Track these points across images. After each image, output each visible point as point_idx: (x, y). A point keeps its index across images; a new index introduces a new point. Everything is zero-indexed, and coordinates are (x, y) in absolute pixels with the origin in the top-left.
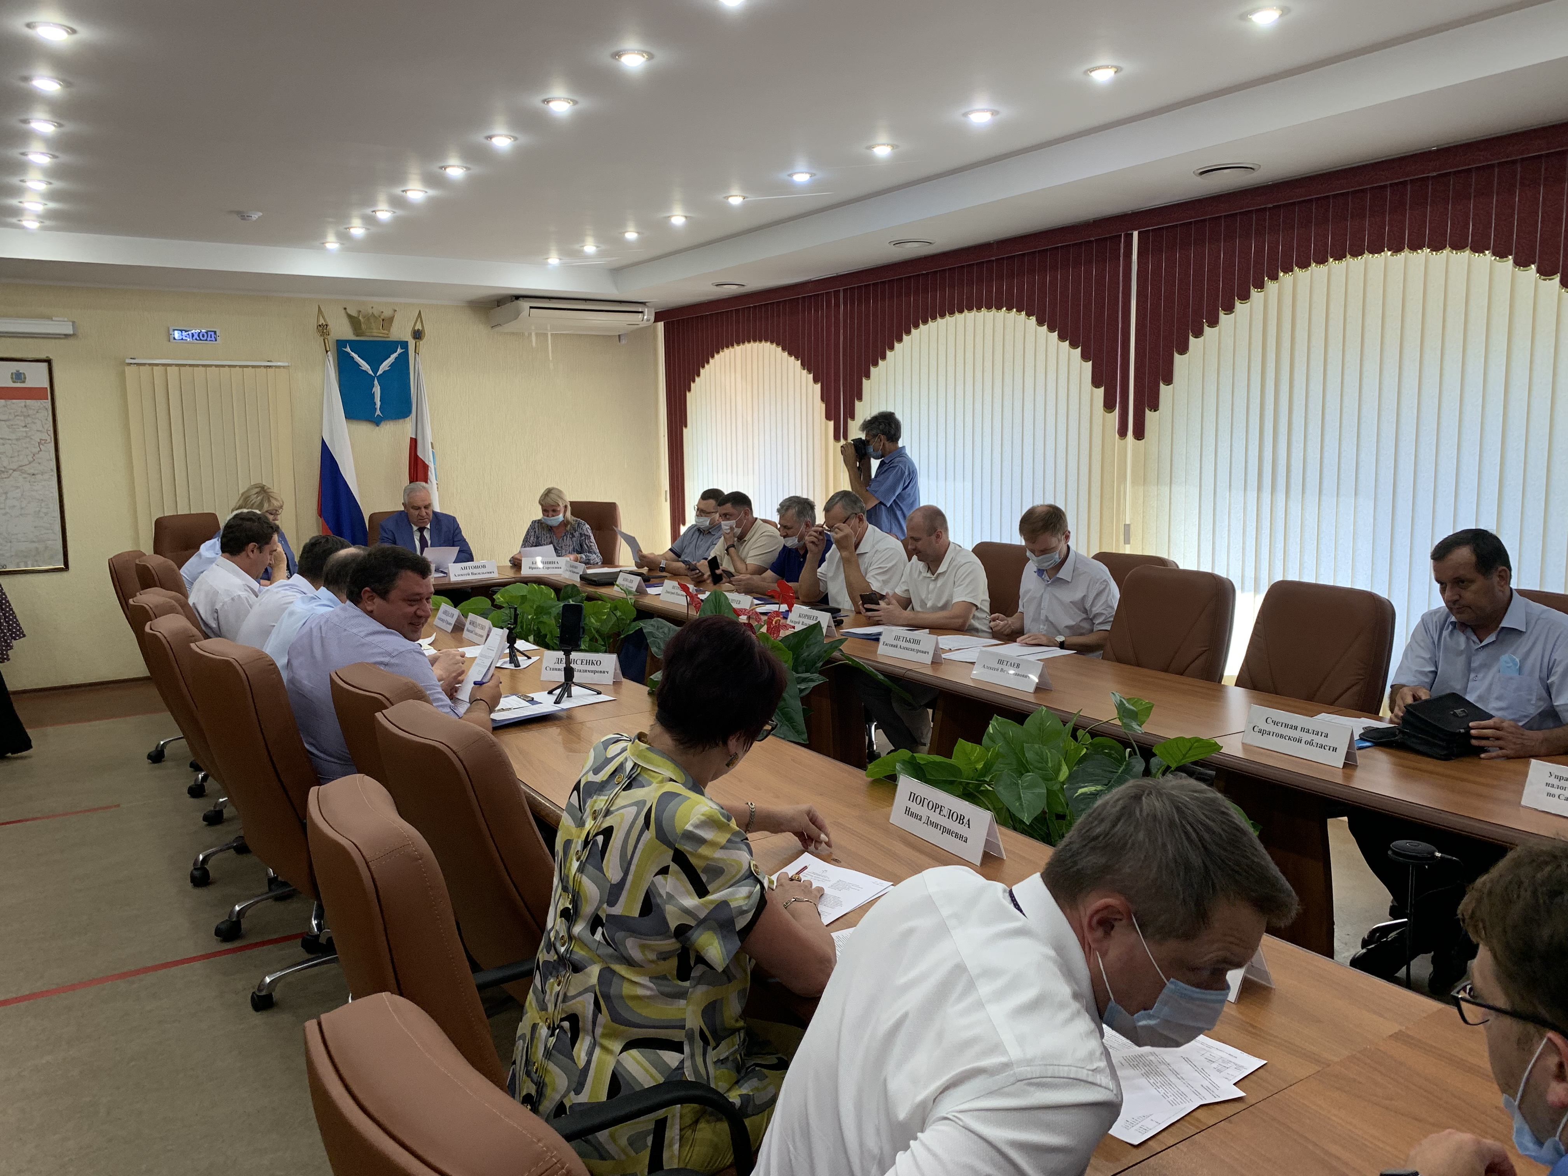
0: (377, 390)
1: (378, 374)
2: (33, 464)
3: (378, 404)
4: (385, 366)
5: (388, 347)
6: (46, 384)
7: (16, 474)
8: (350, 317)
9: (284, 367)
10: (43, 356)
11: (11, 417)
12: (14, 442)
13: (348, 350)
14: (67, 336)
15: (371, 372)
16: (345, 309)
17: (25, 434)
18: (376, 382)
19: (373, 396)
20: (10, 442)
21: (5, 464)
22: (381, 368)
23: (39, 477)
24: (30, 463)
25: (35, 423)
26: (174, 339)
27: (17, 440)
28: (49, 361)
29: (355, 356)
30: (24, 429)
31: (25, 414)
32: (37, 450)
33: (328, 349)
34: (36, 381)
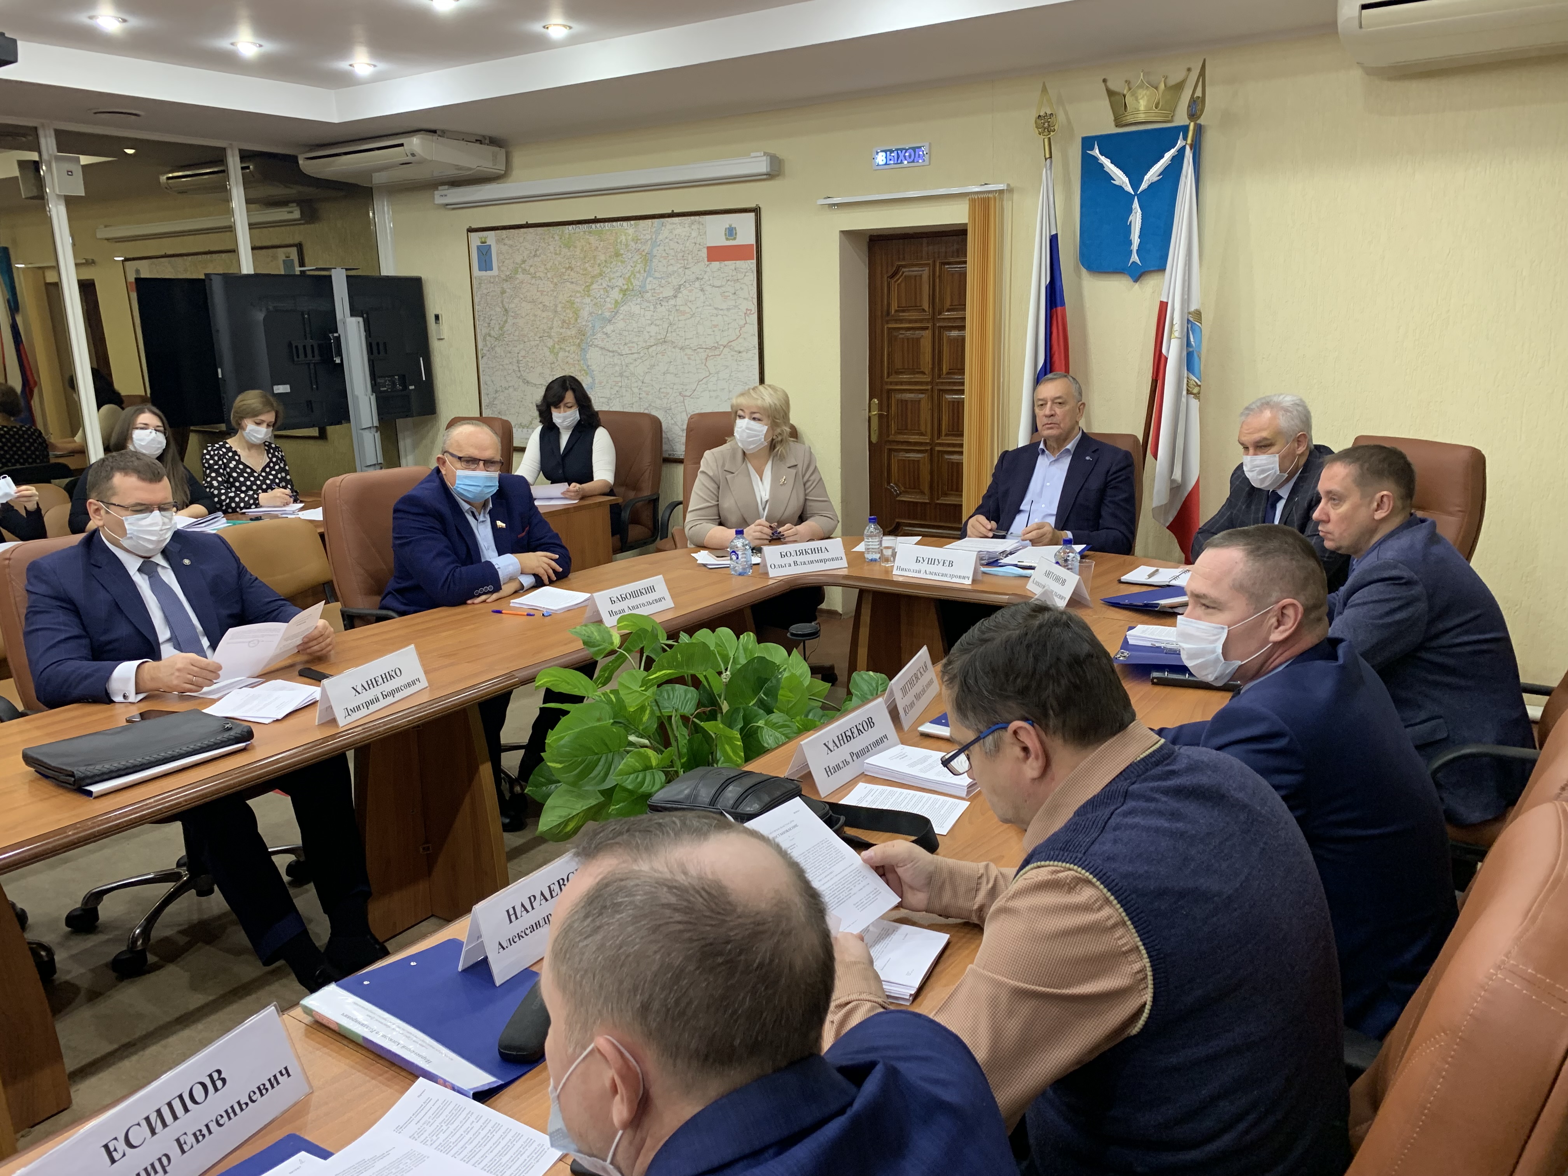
0: (1136, 220)
1: (1140, 190)
2: (740, 340)
3: (1136, 243)
4: (1153, 174)
5: (1165, 138)
6: (753, 241)
7: (726, 350)
8: (1111, 93)
9: (1001, 191)
10: (753, 205)
11: (724, 282)
12: (726, 312)
13: (1096, 152)
14: (767, 175)
15: (1129, 188)
16: (1105, 81)
17: (732, 303)
19: (1128, 229)
20: (721, 312)
21: (718, 338)
22: (1146, 177)
23: (744, 354)
24: (737, 337)
25: (742, 289)
26: (878, 165)
27: (728, 309)
28: (756, 211)
29: (1106, 162)
30: (733, 297)
31: (735, 278)
32: (743, 322)
33: (1048, 156)
34: (746, 237)
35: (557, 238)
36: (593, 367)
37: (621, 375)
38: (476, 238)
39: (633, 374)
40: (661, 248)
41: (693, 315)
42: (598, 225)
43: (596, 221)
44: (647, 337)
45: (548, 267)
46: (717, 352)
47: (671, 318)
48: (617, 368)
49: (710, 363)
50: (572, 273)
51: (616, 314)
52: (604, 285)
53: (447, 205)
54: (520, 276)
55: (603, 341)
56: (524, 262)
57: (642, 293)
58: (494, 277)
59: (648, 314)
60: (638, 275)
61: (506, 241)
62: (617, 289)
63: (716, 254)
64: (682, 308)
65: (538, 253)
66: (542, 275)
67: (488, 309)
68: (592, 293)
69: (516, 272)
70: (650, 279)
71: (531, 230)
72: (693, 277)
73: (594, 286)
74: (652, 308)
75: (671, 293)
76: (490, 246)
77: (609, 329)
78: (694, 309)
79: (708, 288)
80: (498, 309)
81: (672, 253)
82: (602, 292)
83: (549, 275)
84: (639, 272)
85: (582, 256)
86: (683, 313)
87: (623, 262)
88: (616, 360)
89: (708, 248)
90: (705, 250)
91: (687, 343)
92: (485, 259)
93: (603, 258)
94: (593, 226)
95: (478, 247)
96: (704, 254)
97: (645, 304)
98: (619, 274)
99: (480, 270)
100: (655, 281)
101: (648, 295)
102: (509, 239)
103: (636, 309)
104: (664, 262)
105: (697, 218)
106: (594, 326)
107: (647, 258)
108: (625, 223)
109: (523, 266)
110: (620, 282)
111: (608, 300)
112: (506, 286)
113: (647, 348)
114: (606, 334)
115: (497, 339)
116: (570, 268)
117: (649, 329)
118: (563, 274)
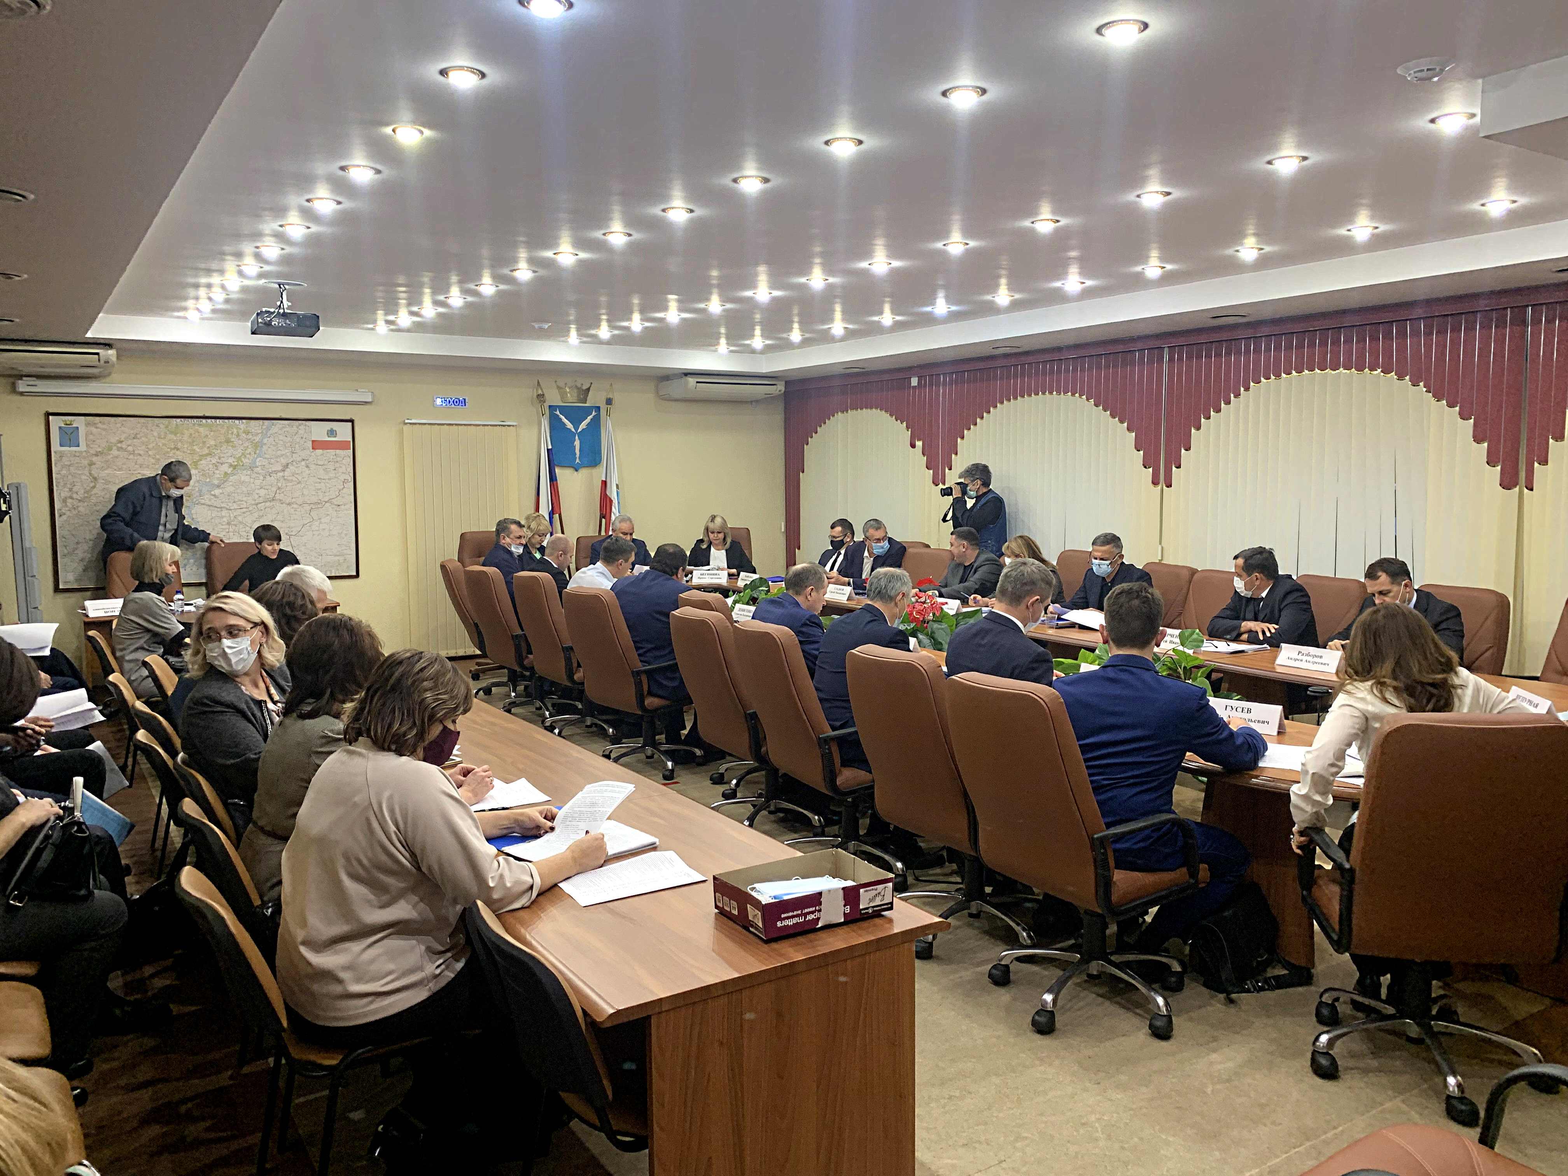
0: (577, 443)
1: (578, 431)
2: (339, 498)
3: (578, 455)
4: (583, 425)
5: (586, 411)
6: (350, 439)
7: (328, 505)
8: (558, 388)
9: (513, 426)
10: (348, 418)
11: (326, 462)
12: (327, 481)
13: (558, 413)
14: (366, 403)
15: (573, 430)
16: (556, 382)
17: (334, 476)
18: (577, 437)
19: (574, 448)
20: (323, 481)
21: (321, 497)
22: (580, 427)
23: (343, 507)
24: (337, 497)
25: (341, 467)
26: (436, 404)
27: (329, 479)
28: (352, 421)
29: (563, 418)
30: (334, 472)
31: (335, 460)
32: (343, 487)
34: (343, 436)
35: (162, 426)
36: (199, 520)
37: (229, 524)
39: (241, 523)
40: (271, 439)
41: (299, 483)
42: (209, 421)
43: (207, 417)
44: (257, 496)
45: (150, 446)
46: (319, 506)
47: (280, 485)
48: (225, 519)
49: (313, 513)
50: (178, 453)
51: (225, 482)
52: (214, 461)
53: (33, 392)
54: (115, 452)
55: (210, 500)
56: (121, 442)
57: (251, 468)
58: (81, 452)
59: (258, 482)
60: (248, 456)
61: (100, 425)
62: (227, 465)
63: (316, 445)
64: (290, 478)
65: (138, 436)
66: (141, 452)
67: (70, 477)
68: (200, 467)
69: (110, 449)
70: (258, 460)
72: (299, 459)
73: (202, 462)
74: (261, 478)
75: (280, 468)
76: (77, 428)
77: (217, 492)
78: (300, 478)
79: (313, 467)
80: (84, 477)
81: (281, 442)
82: (211, 466)
83: (150, 453)
84: (250, 454)
85: (190, 440)
86: (292, 480)
87: (232, 446)
88: (224, 513)
89: (313, 441)
90: (311, 442)
91: (294, 500)
93: (213, 443)
94: (204, 421)
95: (60, 428)
96: (310, 444)
97: (254, 476)
98: (229, 454)
99: (61, 445)
100: (264, 460)
101: (257, 469)
102: (104, 424)
103: (247, 479)
104: (274, 448)
105: (302, 422)
106: (200, 491)
107: (257, 446)
108: (237, 422)
109: (119, 445)
110: (231, 460)
111: (217, 472)
112: (94, 459)
113: (257, 505)
114: (214, 495)
115: (80, 501)
116: (178, 449)
117: (257, 491)
118: (168, 452)
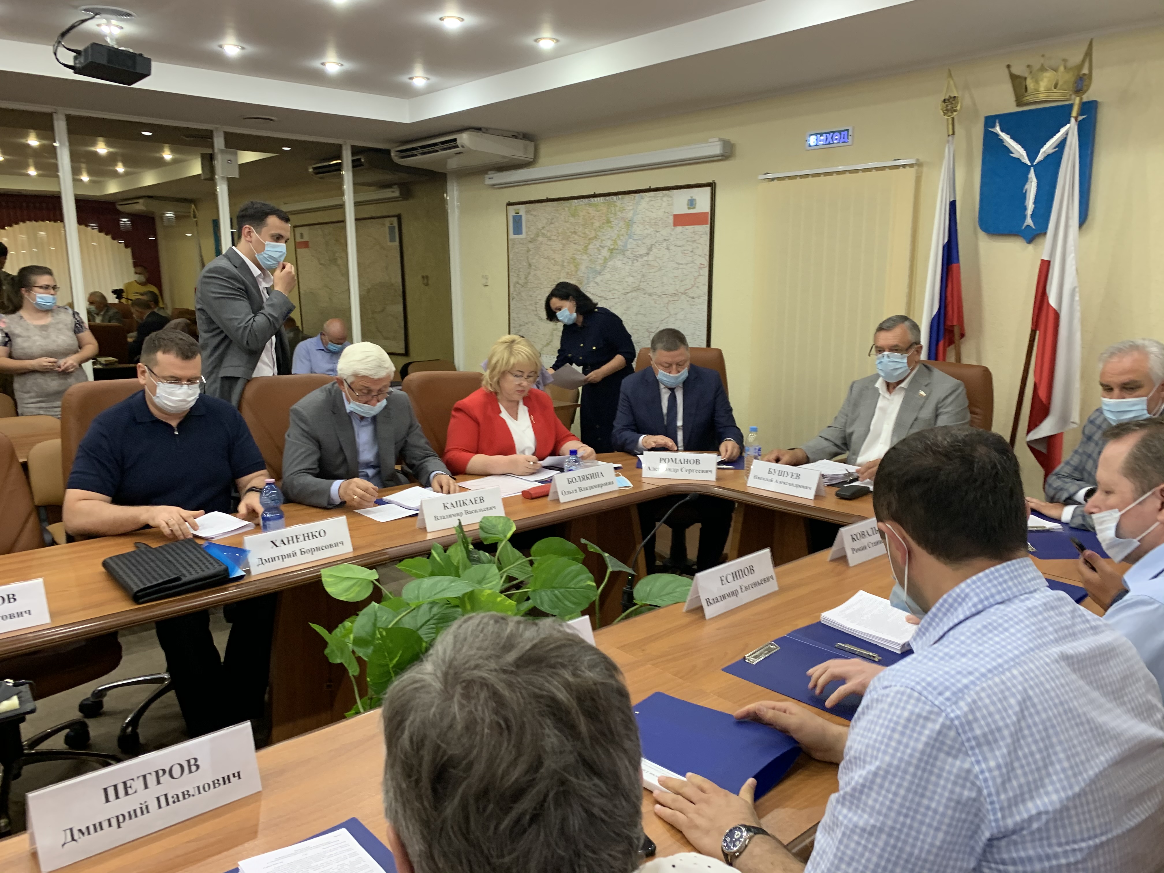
0: (1032, 187)
1: (1037, 161)
2: (695, 288)
3: (1031, 208)
4: (1049, 147)
5: (1066, 114)
6: (708, 209)
7: (683, 296)
8: (1013, 77)
9: (911, 165)
10: (710, 181)
11: (685, 243)
12: (684, 266)
13: (997, 129)
15: (1026, 160)
16: (1008, 66)
17: (690, 259)
18: (1032, 174)
19: (1024, 196)
20: (681, 266)
21: (678, 287)
22: (1042, 150)
23: (696, 300)
24: (693, 286)
25: (698, 248)
26: (810, 146)
27: (687, 264)
28: (712, 185)
29: (1006, 137)
30: (691, 254)
31: (693, 239)
32: (697, 274)
33: (951, 133)
34: (703, 206)
35: (567, 209)
38: (512, 210)
40: (640, 216)
41: (660, 269)
42: (597, 199)
43: (595, 196)
44: (626, 285)
45: (560, 231)
46: (676, 298)
47: (644, 271)
49: (671, 307)
50: (576, 237)
51: (605, 267)
52: (598, 246)
53: (494, 185)
54: (540, 239)
55: (594, 288)
56: (543, 228)
57: (623, 252)
58: (523, 239)
59: (627, 267)
60: (622, 238)
61: (532, 212)
62: (606, 249)
63: (680, 220)
64: (652, 263)
65: (553, 221)
66: (555, 238)
67: (517, 263)
68: (589, 251)
69: (537, 235)
70: (630, 240)
71: (549, 203)
72: (662, 239)
73: (591, 246)
74: (630, 263)
75: (644, 251)
76: (521, 216)
77: (599, 279)
78: (661, 264)
79: (672, 247)
80: (525, 264)
81: (647, 220)
82: (596, 251)
83: (560, 238)
84: (623, 235)
85: (583, 223)
86: (653, 267)
87: (612, 227)
89: (674, 216)
90: (672, 218)
91: (655, 290)
92: (518, 225)
93: (597, 224)
94: (592, 199)
95: (513, 217)
96: (671, 220)
97: (626, 260)
98: (608, 237)
99: (514, 233)
100: (634, 242)
101: (628, 253)
102: (535, 210)
103: (619, 264)
104: (641, 227)
105: (667, 192)
107: (629, 224)
108: (615, 198)
109: (543, 231)
110: (609, 243)
111: (600, 257)
112: (531, 246)
113: (625, 294)
114: (597, 283)
115: (523, 286)
116: (575, 233)
117: (627, 279)
118: (569, 237)
